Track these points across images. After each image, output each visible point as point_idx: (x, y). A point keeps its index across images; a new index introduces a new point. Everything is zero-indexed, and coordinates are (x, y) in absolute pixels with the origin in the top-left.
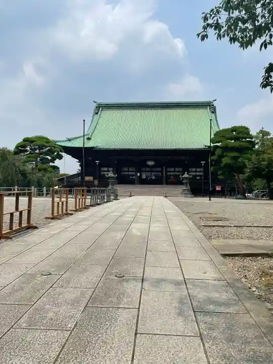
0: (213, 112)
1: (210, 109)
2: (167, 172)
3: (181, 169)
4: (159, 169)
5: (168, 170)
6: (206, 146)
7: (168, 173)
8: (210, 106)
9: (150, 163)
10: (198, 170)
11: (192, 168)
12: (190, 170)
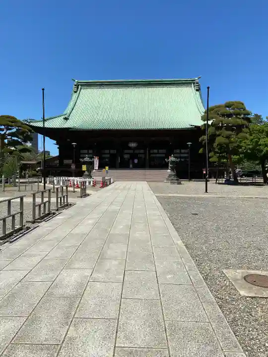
0: (197, 90)
1: (194, 87)
2: (150, 154)
3: (164, 151)
4: (142, 151)
5: (151, 152)
6: (192, 125)
7: (152, 155)
8: (194, 83)
9: (133, 145)
10: (183, 151)
11: (176, 149)
12: (175, 151)
